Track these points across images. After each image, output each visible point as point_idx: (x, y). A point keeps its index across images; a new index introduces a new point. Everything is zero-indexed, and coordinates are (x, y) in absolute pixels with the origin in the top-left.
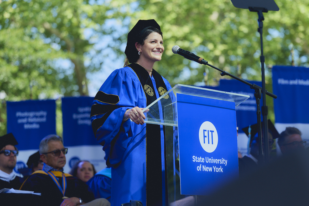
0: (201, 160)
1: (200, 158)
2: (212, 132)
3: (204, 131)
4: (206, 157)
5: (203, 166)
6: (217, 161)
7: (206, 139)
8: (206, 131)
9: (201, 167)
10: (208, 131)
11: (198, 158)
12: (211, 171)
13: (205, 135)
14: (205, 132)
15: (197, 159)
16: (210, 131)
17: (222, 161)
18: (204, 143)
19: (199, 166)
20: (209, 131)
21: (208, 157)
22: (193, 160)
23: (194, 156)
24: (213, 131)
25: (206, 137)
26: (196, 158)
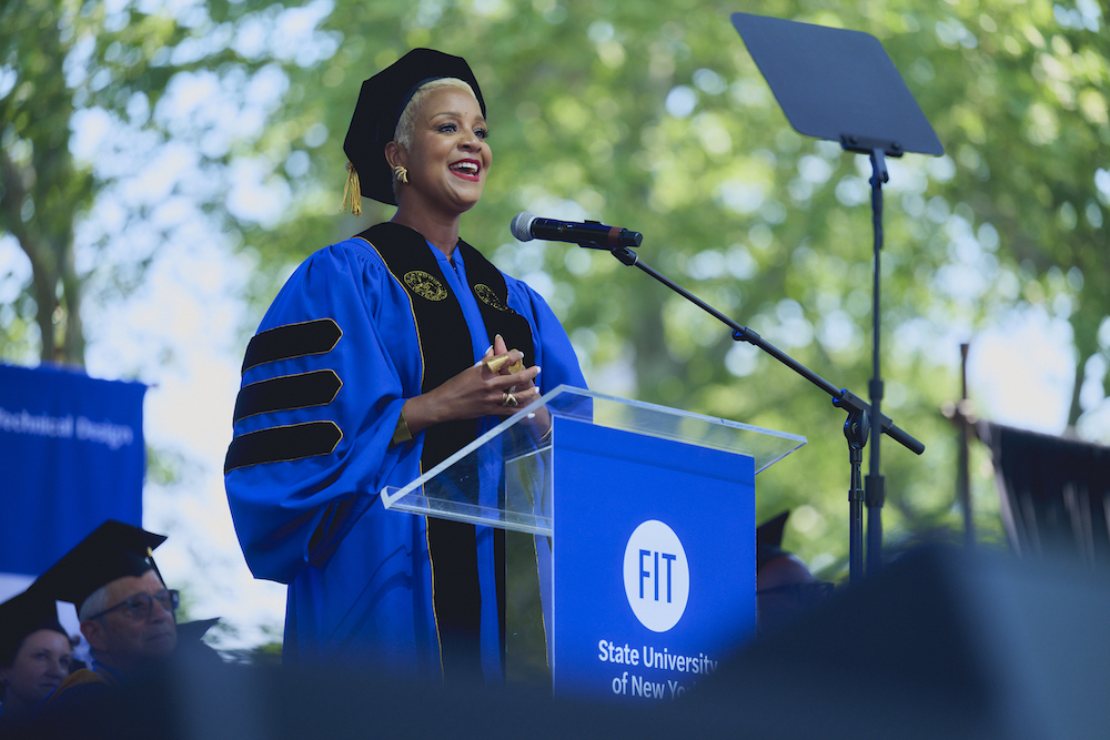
0: (626, 655)
1: (623, 647)
2: (670, 558)
3: (643, 553)
4: (645, 648)
5: (634, 678)
6: (683, 663)
7: (649, 582)
8: (648, 553)
9: (625, 681)
10: (656, 554)
11: (617, 650)
12: (661, 697)
13: (645, 570)
14: (645, 557)
15: (615, 653)
16: (664, 556)
17: (698, 664)
18: (642, 596)
19: (621, 678)
20: (660, 556)
21: (652, 649)
22: (600, 656)
23: (603, 642)
24: (674, 557)
25: (647, 574)
26: (611, 648)
